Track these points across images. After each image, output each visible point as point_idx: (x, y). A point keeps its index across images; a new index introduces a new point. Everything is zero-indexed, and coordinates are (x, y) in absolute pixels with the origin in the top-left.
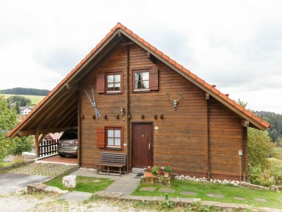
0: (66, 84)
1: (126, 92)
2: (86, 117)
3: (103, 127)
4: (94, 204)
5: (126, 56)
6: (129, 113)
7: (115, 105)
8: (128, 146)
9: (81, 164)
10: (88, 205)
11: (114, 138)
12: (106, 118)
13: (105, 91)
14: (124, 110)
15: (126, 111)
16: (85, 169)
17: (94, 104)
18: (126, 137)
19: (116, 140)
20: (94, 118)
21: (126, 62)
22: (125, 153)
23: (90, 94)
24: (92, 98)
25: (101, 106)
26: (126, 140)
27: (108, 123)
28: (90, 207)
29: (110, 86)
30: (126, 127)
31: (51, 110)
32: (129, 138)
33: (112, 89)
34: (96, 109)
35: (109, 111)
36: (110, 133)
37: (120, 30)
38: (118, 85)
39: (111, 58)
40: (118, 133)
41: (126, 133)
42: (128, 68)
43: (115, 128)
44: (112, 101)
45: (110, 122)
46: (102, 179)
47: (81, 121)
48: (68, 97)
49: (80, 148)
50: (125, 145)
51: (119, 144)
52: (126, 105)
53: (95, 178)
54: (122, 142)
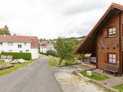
0: (90, 35)
1: (118, 36)
2: (99, 48)
3: (107, 53)
4: (89, 83)
5: (119, 18)
6: (120, 47)
7: (113, 43)
8: (120, 63)
9: (97, 68)
10: (87, 83)
11: (112, 58)
12: (108, 48)
13: (108, 36)
14: (117, 45)
15: (119, 45)
16: (99, 70)
17: (102, 42)
18: (118, 58)
19: (113, 59)
20: (103, 48)
21: (119, 21)
22: (118, 66)
23: (101, 38)
24: (101, 40)
25: (105, 43)
26: (118, 60)
27: (109, 51)
28: (87, 84)
29: (110, 34)
30: (118, 53)
31: (86, 45)
32: (120, 59)
33: (111, 35)
34: (103, 45)
35: (109, 46)
36: (110, 56)
37: (113, 6)
38: (114, 33)
39: (111, 20)
40: (114, 56)
41: (118, 56)
42: (120, 24)
43: (112, 54)
44: (111, 41)
45: (110, 50)
46: (104, 76)
47: (97, 49)
48: (92, 40)
49: (97, 61)
50: (118, 62)
51: (115, 61)
52: (119, 42)
53: (101, 75)
54: (117, 61)
